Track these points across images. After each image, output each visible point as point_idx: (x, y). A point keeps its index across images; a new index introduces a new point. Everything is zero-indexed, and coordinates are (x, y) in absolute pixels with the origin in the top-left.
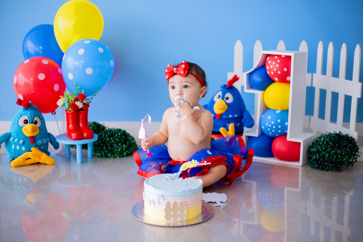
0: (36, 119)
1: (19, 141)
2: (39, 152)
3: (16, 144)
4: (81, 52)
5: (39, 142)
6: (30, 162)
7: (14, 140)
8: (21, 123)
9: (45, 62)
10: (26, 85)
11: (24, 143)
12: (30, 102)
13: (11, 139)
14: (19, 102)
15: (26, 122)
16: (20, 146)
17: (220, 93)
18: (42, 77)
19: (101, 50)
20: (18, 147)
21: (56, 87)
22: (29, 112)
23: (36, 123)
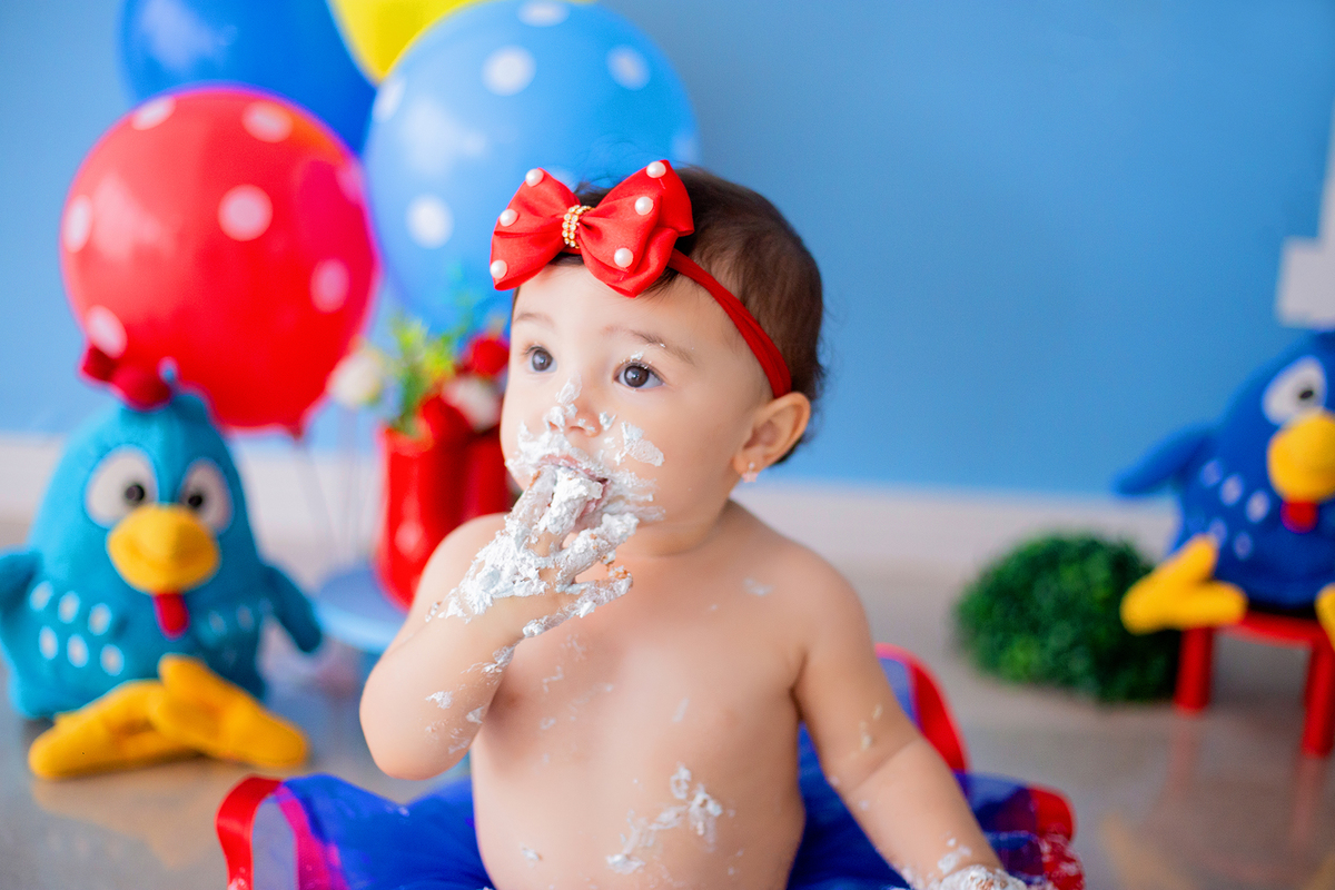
0: (203, 478)
1: (84, 616)
2: (212, 690)
3: (64, 633)
4: (509, 71)
5: (214, 627)
6: (148, 745)
7: (54, 604)
8: (104, 497)
9: (268, 121)
10: (144, 257)
11: (120, 630)
12: (168, 370)
13: (39, 597)
14: (99, 366)
15: (136, 494)
16: (95, 645)
17: (1309, 373)
18: (245, 213)
19: (628, 68)
20: (78, 652)
21: (329, 285)
22: (156, 434)
23: (196, 502)
